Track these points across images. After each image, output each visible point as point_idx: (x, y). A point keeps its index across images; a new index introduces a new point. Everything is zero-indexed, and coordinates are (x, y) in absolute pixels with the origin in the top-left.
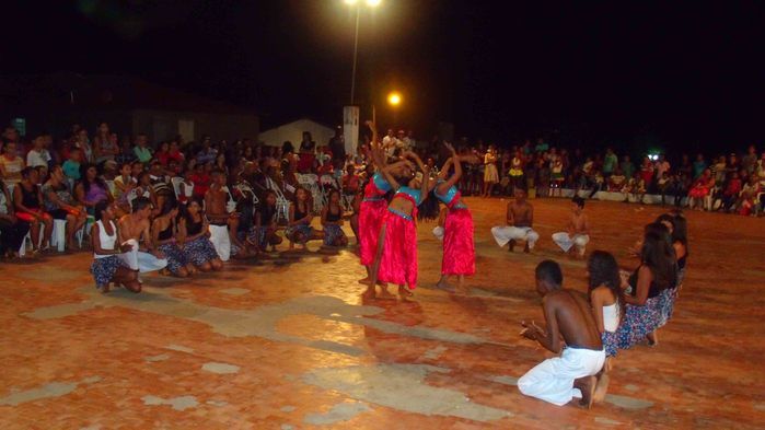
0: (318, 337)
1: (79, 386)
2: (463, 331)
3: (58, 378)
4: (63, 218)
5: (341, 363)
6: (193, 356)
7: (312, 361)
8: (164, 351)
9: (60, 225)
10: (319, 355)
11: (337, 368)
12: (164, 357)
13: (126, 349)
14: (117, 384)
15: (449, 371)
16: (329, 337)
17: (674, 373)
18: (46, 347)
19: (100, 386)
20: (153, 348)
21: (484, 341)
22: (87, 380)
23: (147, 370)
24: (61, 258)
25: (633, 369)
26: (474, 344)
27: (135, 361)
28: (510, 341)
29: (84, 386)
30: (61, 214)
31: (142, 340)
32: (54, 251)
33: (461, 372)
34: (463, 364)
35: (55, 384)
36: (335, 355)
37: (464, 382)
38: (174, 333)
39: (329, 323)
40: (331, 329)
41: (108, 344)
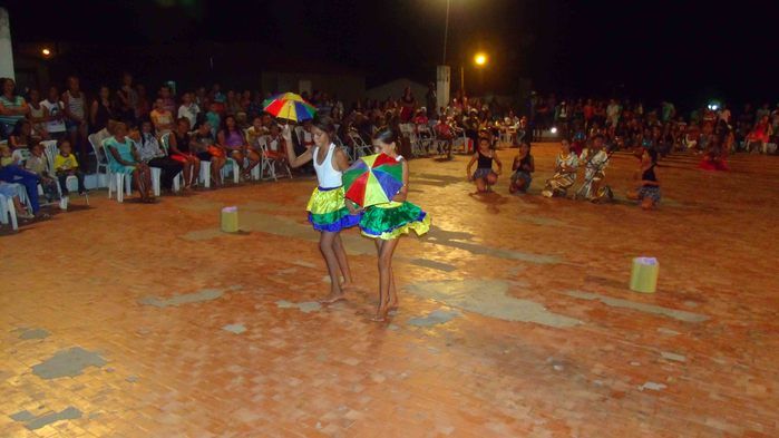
0: (417, 257)
1: (226, 292)
2: (540, 253)
3: (209, 285)
4: (208, 160)
5: (438, 277)
6: (315, 270)
7: (413, 275)
8: (292, 266)
9: (206, 166)
10: (419, 270)
11: (436, 281)
12: (294, 270)
13: (261, 264)
14: (255, 291)
15: (529, 285)
16: (427, 256)
17: (730, 293)
18: (198, 262)
19: (242, 293)
20: (283, 263)
21: (559, 261)
22: (232, 288)
23: (280, 281)
24: (208, 193)
25: (692, 289)
26: (549, 264)
27: (269, 274)
28: (582, 263)
29: (230, 292)
30: (207, 156)
31: (274, 257)
32: (201, 187)
33: (538, 287)
34: (540, 280)
35: (207, 290)
36: (432, 271)
37: (542, 295)
38: (300, 252)
39: (427, 244)
40: (429, 250)
41: (247, 260)
